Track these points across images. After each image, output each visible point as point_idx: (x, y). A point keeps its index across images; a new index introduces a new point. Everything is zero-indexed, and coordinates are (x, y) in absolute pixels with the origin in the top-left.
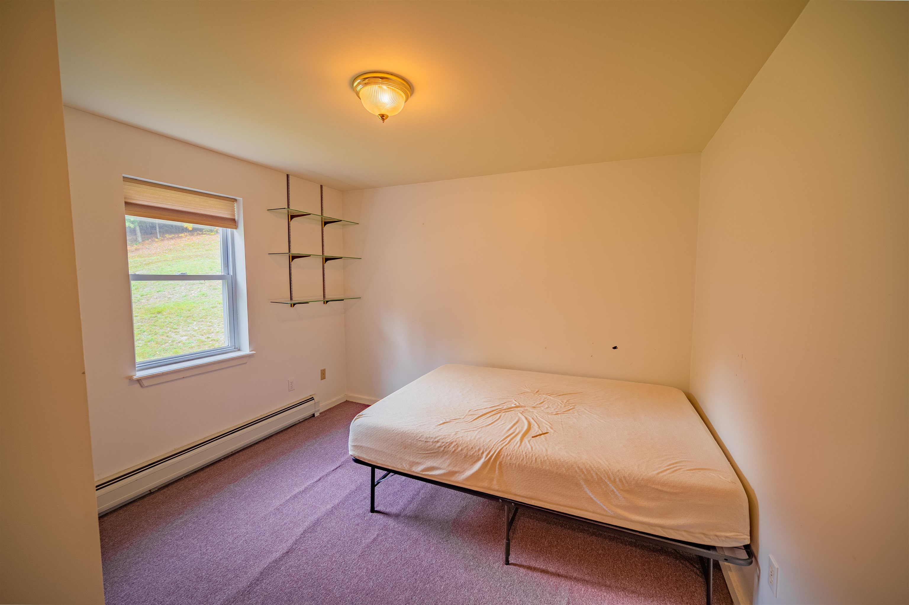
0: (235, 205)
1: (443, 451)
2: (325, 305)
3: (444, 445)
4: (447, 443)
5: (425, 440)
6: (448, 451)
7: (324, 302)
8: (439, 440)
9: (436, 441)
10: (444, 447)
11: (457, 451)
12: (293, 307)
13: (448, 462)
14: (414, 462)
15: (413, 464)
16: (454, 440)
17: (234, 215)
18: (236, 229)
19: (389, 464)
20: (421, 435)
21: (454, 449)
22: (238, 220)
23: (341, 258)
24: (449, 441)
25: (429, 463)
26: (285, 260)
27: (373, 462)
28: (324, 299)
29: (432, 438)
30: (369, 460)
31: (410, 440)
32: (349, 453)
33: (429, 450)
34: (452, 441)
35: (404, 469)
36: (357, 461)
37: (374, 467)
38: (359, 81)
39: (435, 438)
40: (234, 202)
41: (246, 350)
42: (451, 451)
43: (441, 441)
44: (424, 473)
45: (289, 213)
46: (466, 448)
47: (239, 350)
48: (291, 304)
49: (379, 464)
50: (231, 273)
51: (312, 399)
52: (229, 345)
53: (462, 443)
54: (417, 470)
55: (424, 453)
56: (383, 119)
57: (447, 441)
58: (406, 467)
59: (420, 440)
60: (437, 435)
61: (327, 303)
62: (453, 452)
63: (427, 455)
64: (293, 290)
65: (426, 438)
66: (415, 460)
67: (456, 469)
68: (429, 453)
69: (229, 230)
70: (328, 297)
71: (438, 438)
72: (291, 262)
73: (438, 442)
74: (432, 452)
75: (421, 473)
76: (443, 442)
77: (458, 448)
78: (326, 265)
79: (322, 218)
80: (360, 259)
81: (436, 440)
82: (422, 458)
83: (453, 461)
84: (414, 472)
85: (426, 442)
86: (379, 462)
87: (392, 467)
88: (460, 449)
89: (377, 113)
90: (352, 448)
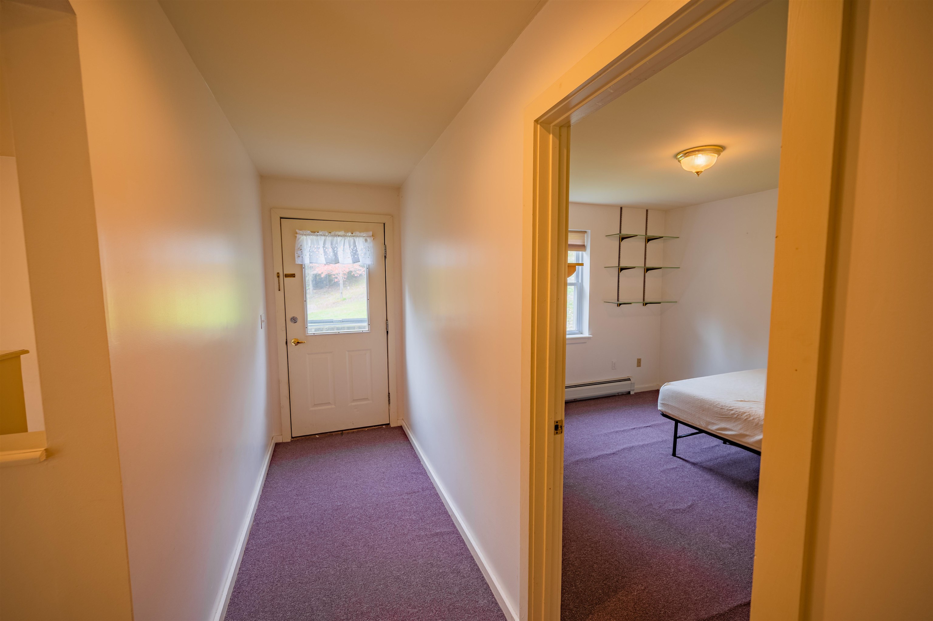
0: (585, 235)
1: (736, 417)
2: (644, 307)
3: (737, 413)
4: (740, 412)
5: (721, 407)
6: (740, 418)
7: (643, 304)
8: (734, 409)
9: (730, 410)
10: (737, 414)
11: (749, 419)
12: (619, 306)
13: (740, 427)
14: (710, 422)
15: (709, 423)
16: (748, 411)
17: (584, 242)
18: (585, 251)
19: (689, 421)
20: (717, 403)
21: (746, 418)
22: (587, 245)
23: (661, 268)
24: (742, 411)
25: (723, 425)
26: (616, 271)
27: (676, 417)
28: (643, 302)
29: (727, 406)
30: (673, 415)
31: (708, 406)
32: (658, 408)
33: (724, 415)
34: (745, 411)
35: (701, 426)
36: (664, 415)
37: (677, 422)
38: (681, 155)
39: (730, 407)
40: (585, 233)
41: (586, 334)
42: (743, 418)
43: (735, 410)
44: (718, 431)
45: (621, 236)
46: (757, 419)
47: (582, 334)
48: (618, 304)
49: (681, 419)
50: (580, 282)
51: (629, 380)
52: (576, 330)
53: (754, 414)
54: (713, 428)
55: (719, 416)
56: (698, 175)
57: (740, 411)
58: (703, 425)
59: (716, 407)
60: (732, 406)
61: (646, 305)
62: (745, 420)
63: (722, 418)
64: (620, 294)
65: (722, 406)
66: (711, 421)
67: (747, 433)
68: (723, 417)
69: (581, 252)
70: (647, 300)
71: (732, 408)
72: (619, 272)
73: (732, 410)
74: (726, 417)
75: (716, 431)
76: (737, 411)
77: (750, 418)
78: (647, 274)
79: (646, 237)
80: (679, 269)
81: (731, 408)
82: (717, 420)
83: (745, 427)
84: (709, 429)
85: (721, 408)
86: (681, 417)
87: (691, 423)
88: (752, 418)
89: (694, 171)
90: (661, 405)
